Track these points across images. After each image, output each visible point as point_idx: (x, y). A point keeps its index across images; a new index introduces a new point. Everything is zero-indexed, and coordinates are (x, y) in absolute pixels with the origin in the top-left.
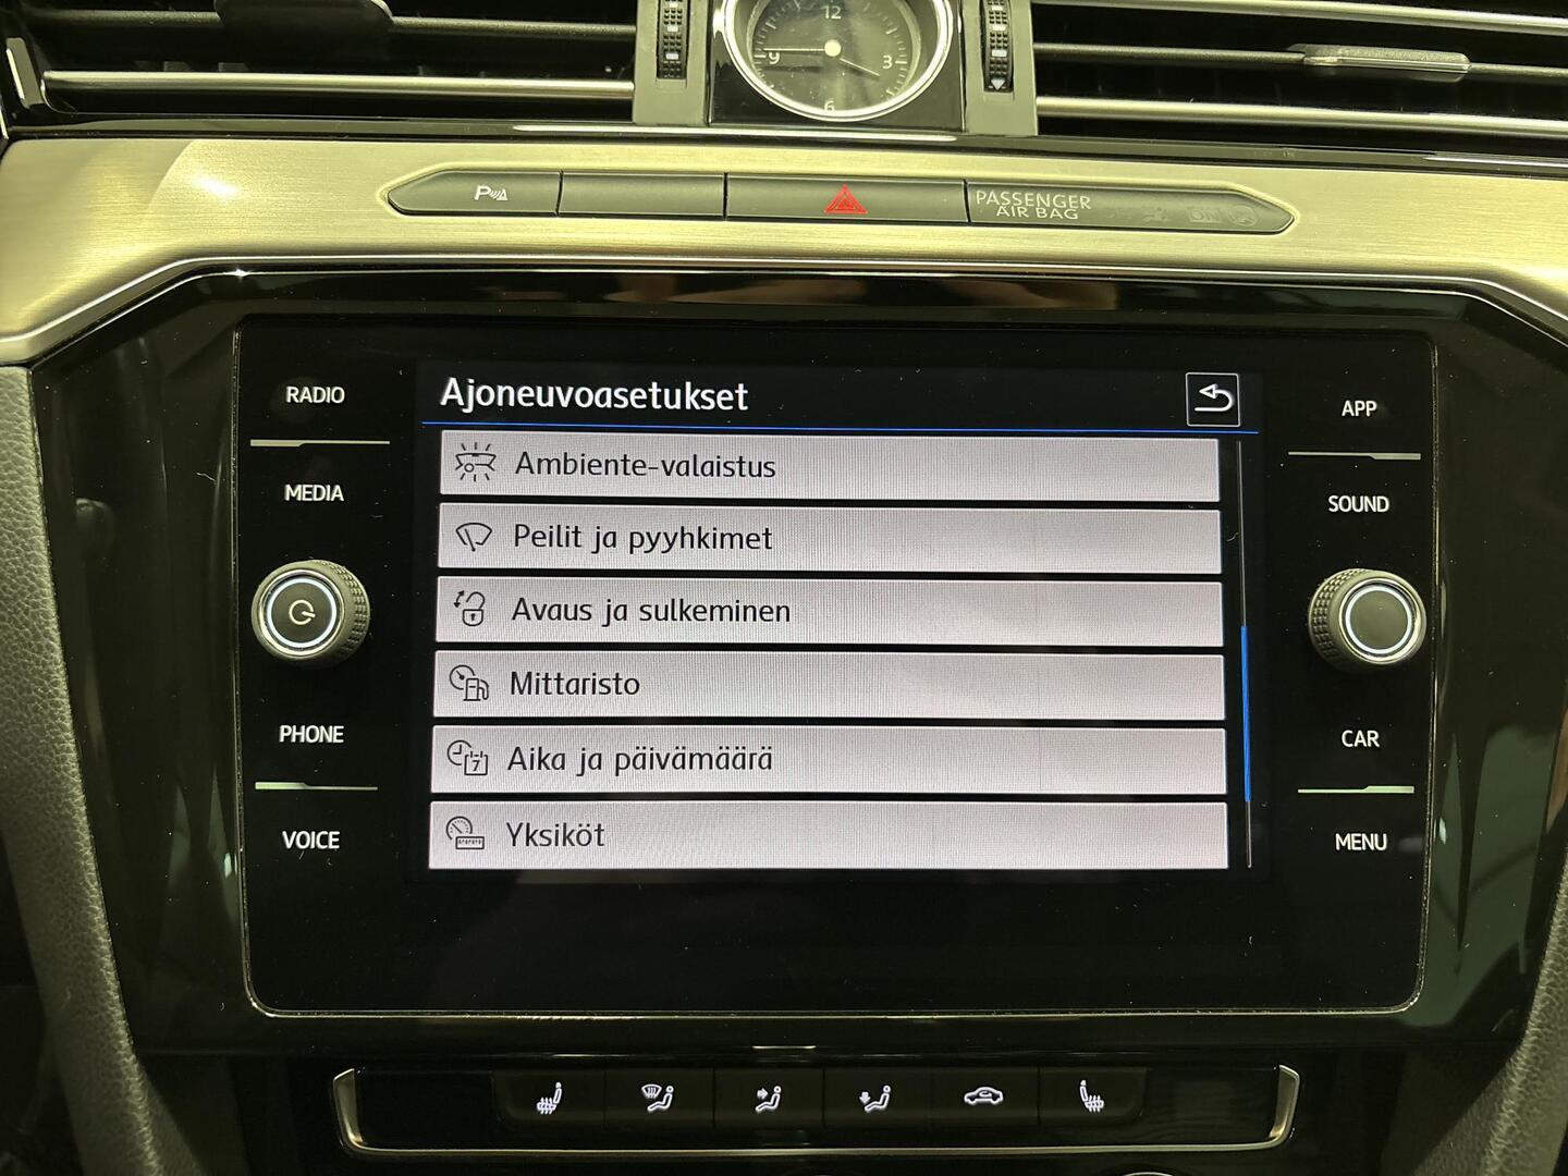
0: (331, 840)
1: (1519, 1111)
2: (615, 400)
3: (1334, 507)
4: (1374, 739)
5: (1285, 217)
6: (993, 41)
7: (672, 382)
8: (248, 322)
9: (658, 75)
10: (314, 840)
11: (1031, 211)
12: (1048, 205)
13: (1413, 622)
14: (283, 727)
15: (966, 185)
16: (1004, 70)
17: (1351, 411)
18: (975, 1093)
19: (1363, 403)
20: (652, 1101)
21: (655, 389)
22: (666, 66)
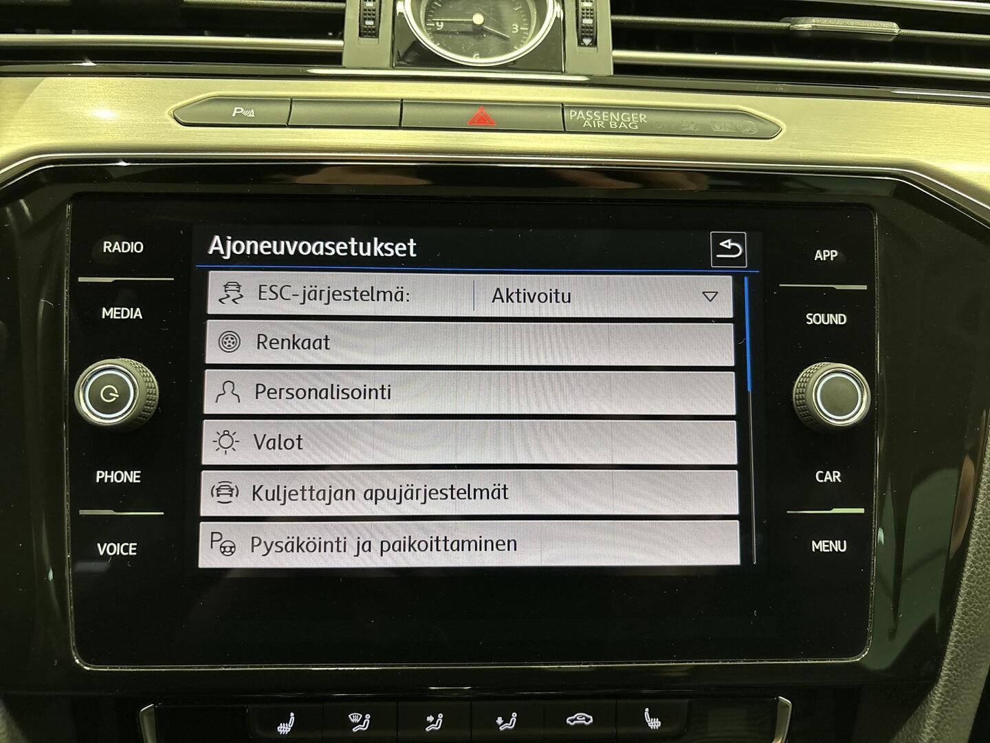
0: (131, 549)
1: (936, 728)
2: (326, 250)
3: (810, 321)
4: (837, 477)
5: (776, 128)
6: (583, 14)
7: (365, 238)
8: (76, 198)
9: (361, 35)
10: (118, 549)
11: (607, 124)
12: (618, 120)
13: (862, 397)
14: (98, 472)
15: (563, 107)
16: (591, 32)
17: (820, 257)
18: (574, 717)
19: (828, 251)
20: (356, 724)
21: (353, 242)
22: (365, 29)
